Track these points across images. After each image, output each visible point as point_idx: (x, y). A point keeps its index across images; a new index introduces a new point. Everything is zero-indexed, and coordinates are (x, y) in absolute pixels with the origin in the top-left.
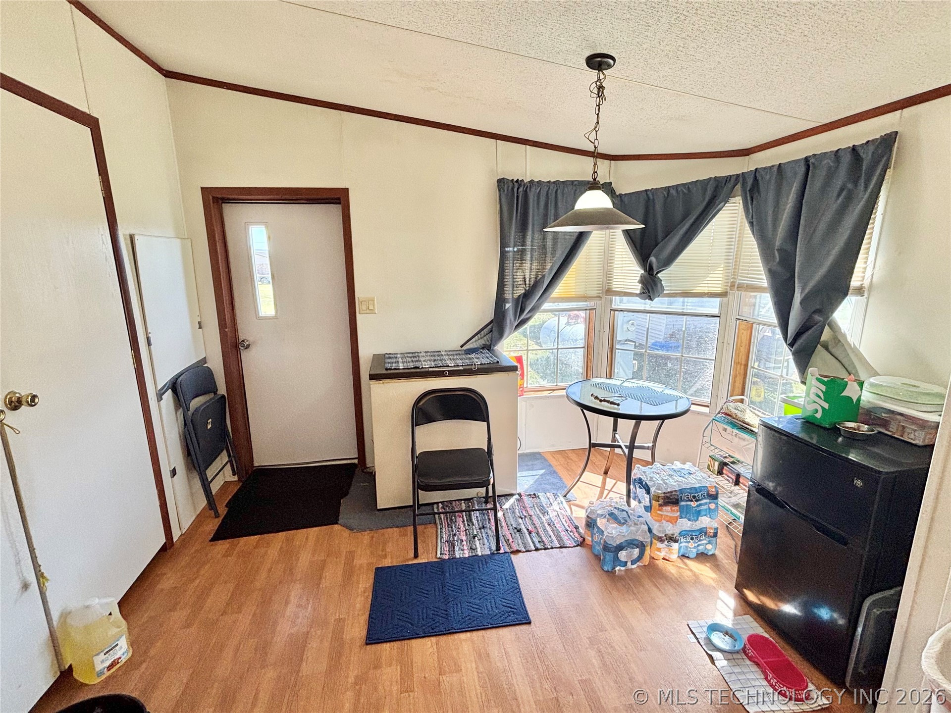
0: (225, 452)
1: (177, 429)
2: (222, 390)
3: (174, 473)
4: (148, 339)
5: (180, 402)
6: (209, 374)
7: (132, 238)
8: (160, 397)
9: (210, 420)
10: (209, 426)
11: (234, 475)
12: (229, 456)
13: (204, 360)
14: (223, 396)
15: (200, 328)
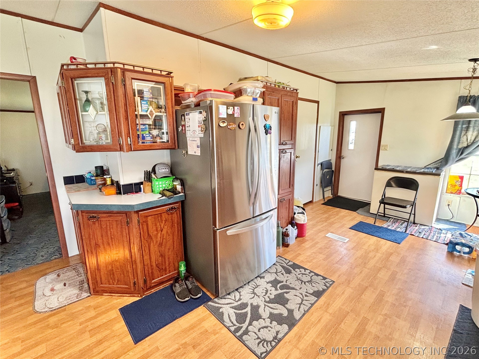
0: (330, 187)
1: (320, 175)
2: (333, 169)
3: (317, 185)
4: (318, 151)
5: (322, 169)
6: (331, 164)
7: (320, 127)
8: (318, 166)
9: (328, 176)
10: (328, 177)
11: (332, 195)
12: (331, 188)
13: (330, 160)
14: (333, 171)
15: (331, 151)
